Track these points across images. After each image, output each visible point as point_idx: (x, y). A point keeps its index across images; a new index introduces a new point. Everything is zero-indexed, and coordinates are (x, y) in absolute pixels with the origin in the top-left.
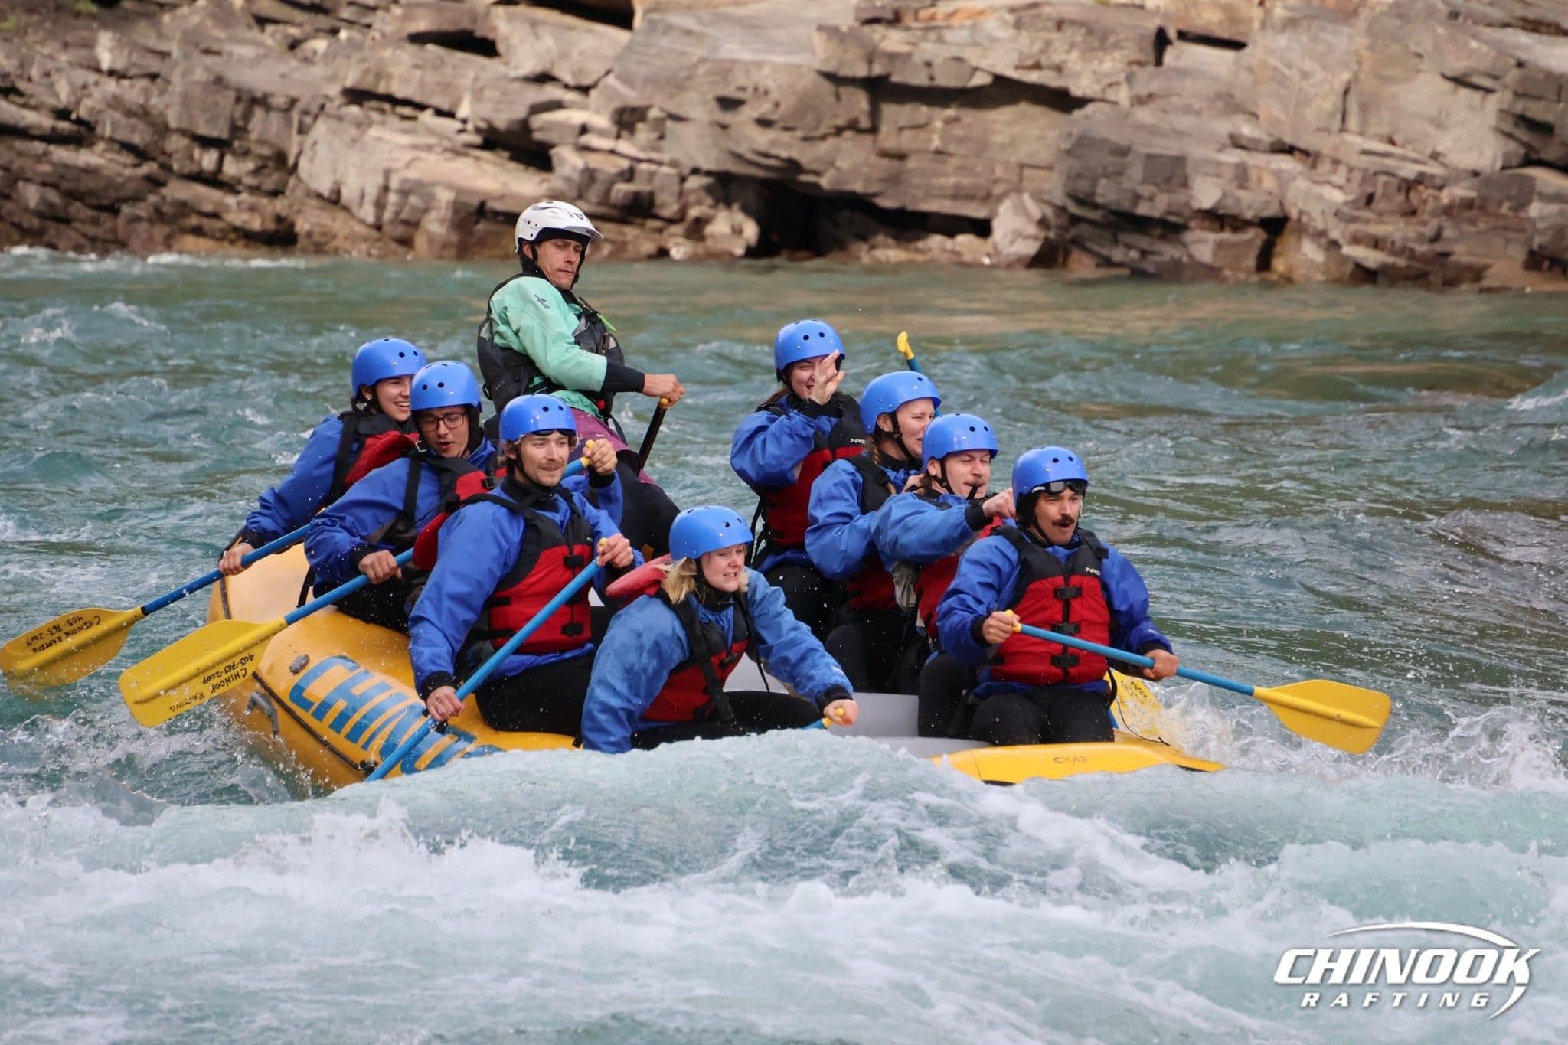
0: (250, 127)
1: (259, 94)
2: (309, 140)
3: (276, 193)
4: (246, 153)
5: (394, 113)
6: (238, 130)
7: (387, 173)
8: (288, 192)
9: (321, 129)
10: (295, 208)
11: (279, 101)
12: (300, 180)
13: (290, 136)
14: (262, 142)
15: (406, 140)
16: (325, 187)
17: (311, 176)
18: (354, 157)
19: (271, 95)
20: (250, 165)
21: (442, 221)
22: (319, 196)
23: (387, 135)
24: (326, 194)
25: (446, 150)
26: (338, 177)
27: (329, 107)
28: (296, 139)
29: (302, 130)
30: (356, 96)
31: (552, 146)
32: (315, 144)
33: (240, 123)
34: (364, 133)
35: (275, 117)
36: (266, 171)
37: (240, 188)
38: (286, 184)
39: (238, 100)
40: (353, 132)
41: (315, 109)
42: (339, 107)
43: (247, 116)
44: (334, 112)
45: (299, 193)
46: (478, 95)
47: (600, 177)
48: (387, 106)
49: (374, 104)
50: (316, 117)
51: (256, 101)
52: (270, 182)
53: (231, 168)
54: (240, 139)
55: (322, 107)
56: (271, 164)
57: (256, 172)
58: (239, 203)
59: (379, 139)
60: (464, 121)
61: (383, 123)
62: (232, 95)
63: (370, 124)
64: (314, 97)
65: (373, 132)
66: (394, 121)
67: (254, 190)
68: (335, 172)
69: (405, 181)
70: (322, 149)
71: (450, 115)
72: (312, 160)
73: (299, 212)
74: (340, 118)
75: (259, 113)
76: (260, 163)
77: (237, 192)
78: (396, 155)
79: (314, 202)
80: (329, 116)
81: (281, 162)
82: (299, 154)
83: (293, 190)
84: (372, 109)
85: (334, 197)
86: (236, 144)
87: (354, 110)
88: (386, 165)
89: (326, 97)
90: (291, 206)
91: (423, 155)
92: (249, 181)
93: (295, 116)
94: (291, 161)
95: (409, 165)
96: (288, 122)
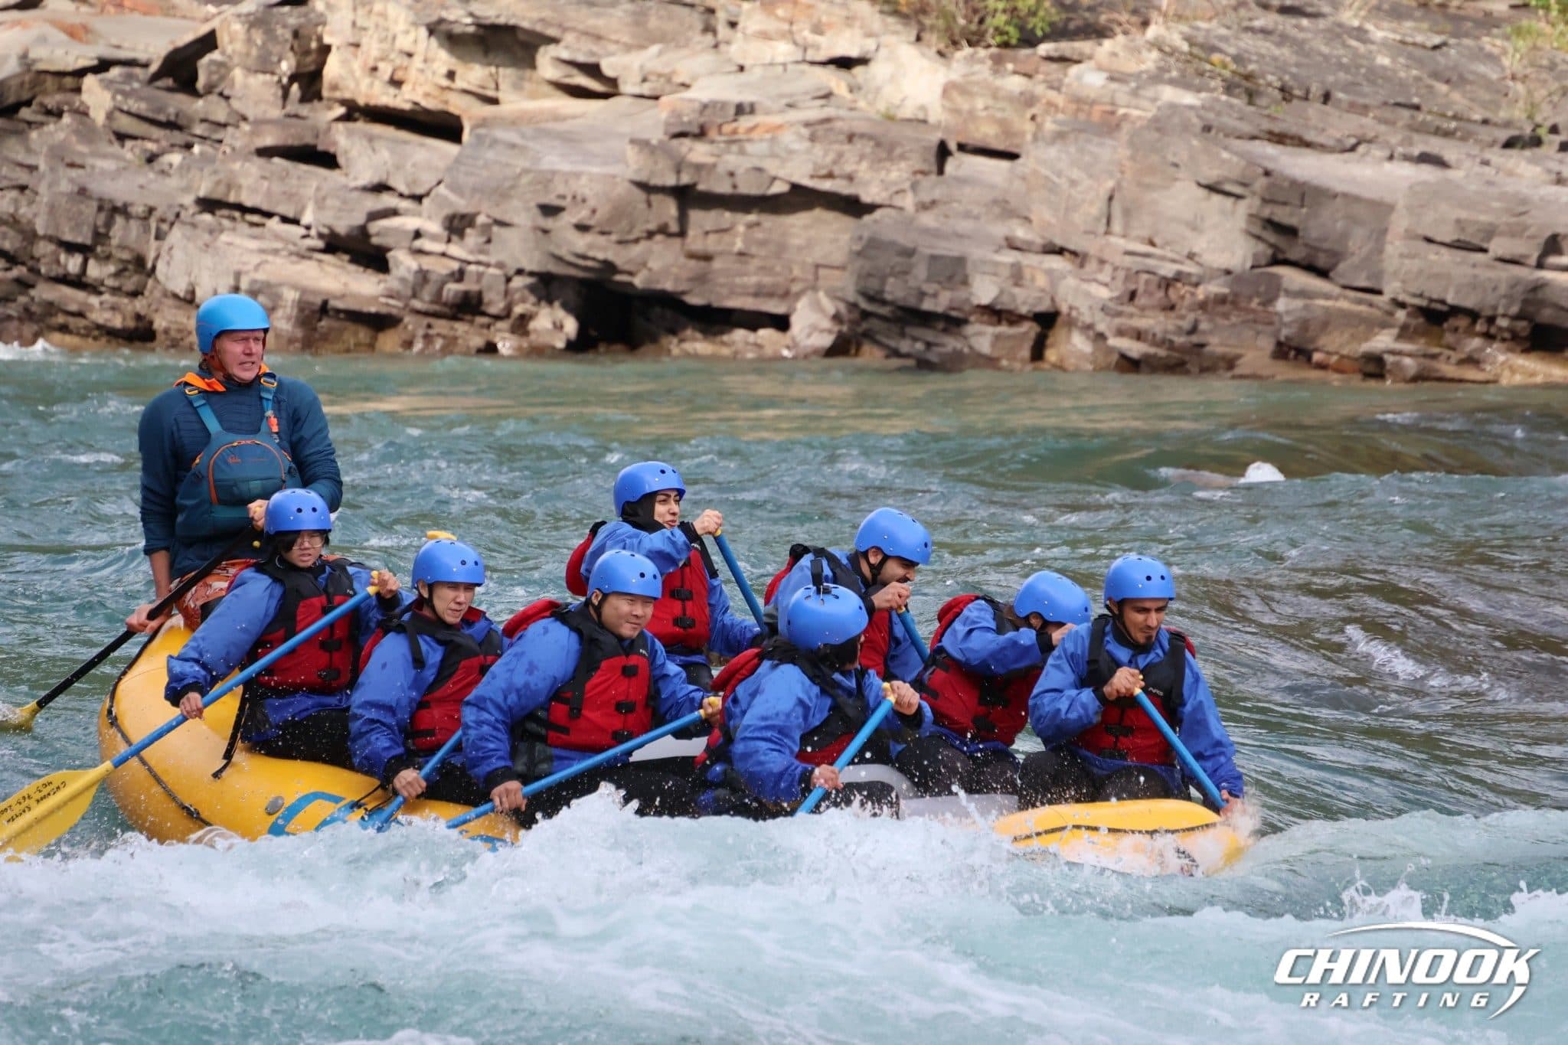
0: (111, 234)
1: (119, 204)
2: (166, 244)
3: (135, 294)
4: (108, 258)
5: (244, 220)
6: (101, 236)
7: (238, 275)
8: (146, 293)
9: (176, 235)
10: (153, 307)
11: (138, 209)
12: (157, 281)
13: (148, 242)
14: (122, 247)
15: (254, 245)
16: (180, 287)
17: (167, 278)
18: (207, 260)
19: (132, 204)
20: (112, 268)
21: (289, 319)
22: (175, 296)
23: (238, 241)
24: (182, 294)
25: (291, 254)
26: (192, 279)
27: (183, 214)
28: (153, 244)
29: (160, 236)
30: (209, 205)
31: (389, 250)
32: (171, 249)
33: (102, 230)
34: (215, 240)
35: (134, 224)
36: (127, 274)
37: (103, 289)
38: (145, 286)
39: (100, 209)
40: (206, 237)
41: (171, 217)
42: (194, 215)
43: (109, 224)
44: (189, 220)
45: (157, 294)
46: (320, 204)
47: (433, 277)
48: (237, 214)
49: (225, 212)
50: (172, 224)
51: (117, 210)
52: (130, 284)
53: (94, 271)
54: (103, 245)
55: (178, 215)
56: (131, 267)
57: (117, 275)
58: (101, 303)
59: (230, 244)
60: (308, 228)
61: (234, 229)
62: (95, 204)
63: (222, 231)
64: (170, 206)
65: (224, 238)
66: (244, 228)
67: (115, 291)
68: (190, 275)
69: (254, 282)
70: (177, 253)
71: (295, 222)
72: (168, 263)
73: (156, 311)
74: (194, 225)
75: (119, 220)
76: (121, 266)
77: (100, 293)
78: (245, 258)
79: (170, 302)
80: (184, 223)
81: (140, 264)
82: (157, 257)
83: (151, 292)
84: (223, 217)
85: (189, 297)
86: (99, 249)
87: (207, 217)
88: (237, 267)
89: (181, 206)
90: (149, 306)
91: (270, 258)
92: (110, 282)
93: (153, 224)
94: (149, 265)
95: (257, 267)
96: (147, 230)
